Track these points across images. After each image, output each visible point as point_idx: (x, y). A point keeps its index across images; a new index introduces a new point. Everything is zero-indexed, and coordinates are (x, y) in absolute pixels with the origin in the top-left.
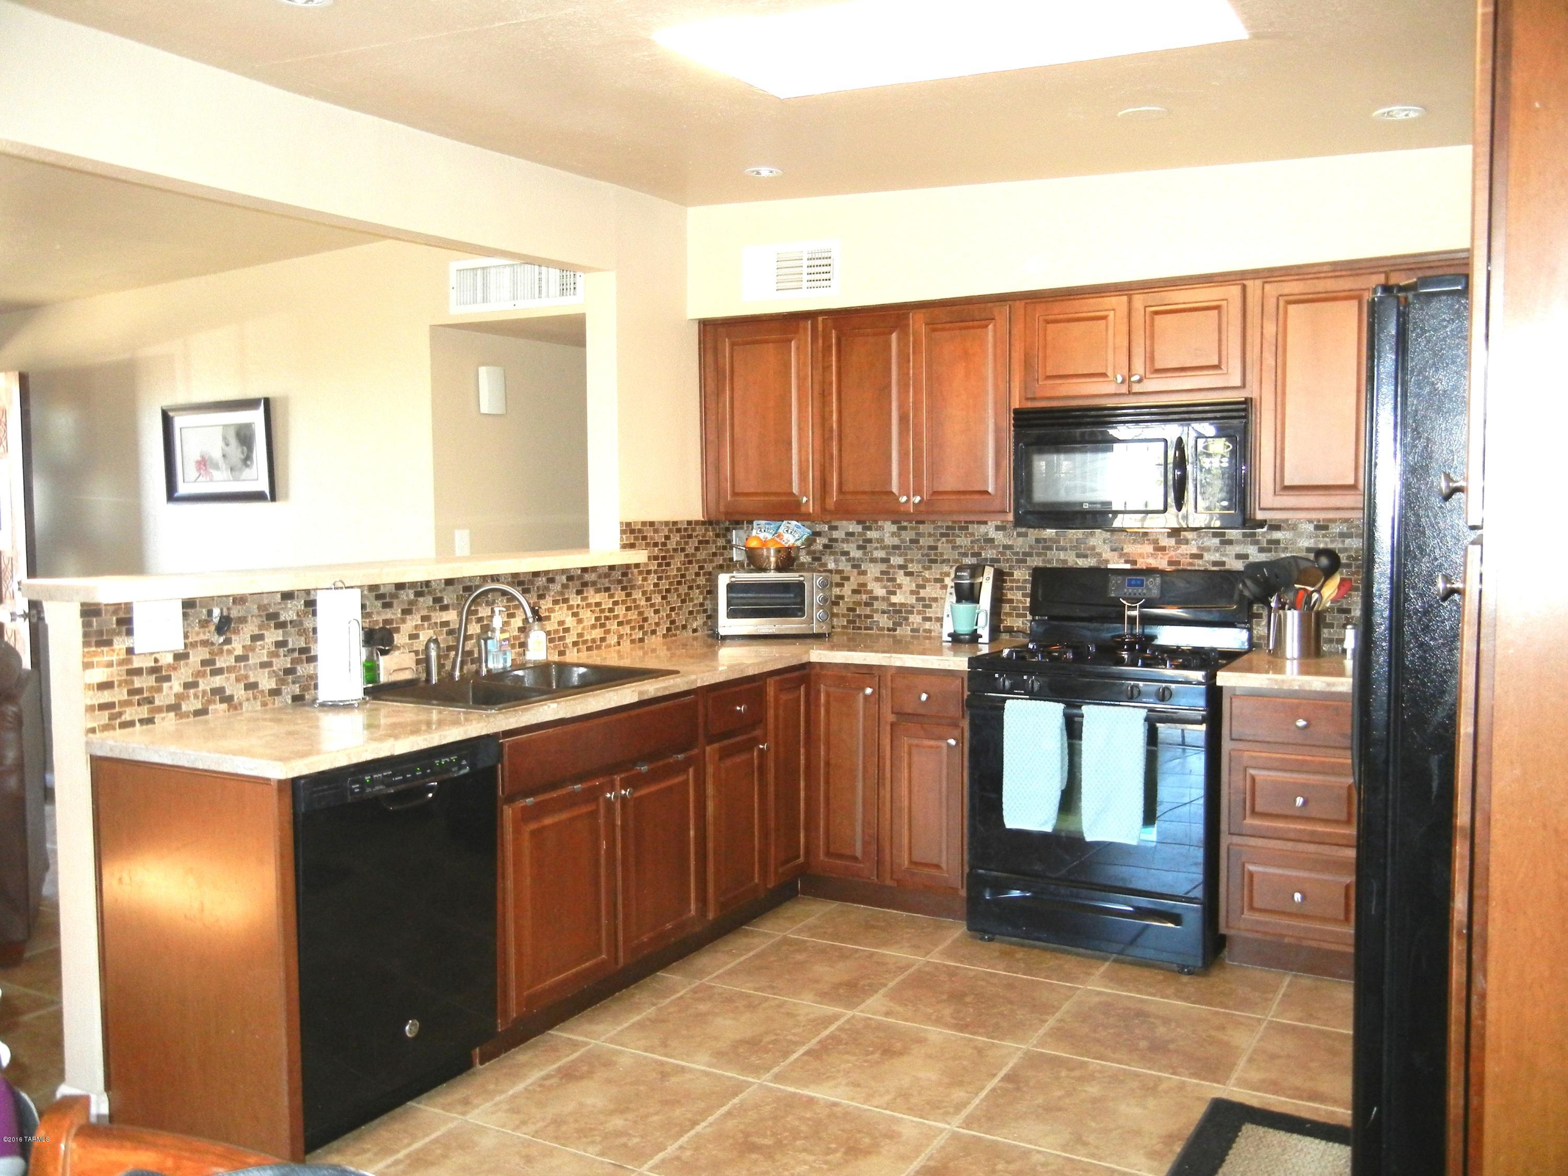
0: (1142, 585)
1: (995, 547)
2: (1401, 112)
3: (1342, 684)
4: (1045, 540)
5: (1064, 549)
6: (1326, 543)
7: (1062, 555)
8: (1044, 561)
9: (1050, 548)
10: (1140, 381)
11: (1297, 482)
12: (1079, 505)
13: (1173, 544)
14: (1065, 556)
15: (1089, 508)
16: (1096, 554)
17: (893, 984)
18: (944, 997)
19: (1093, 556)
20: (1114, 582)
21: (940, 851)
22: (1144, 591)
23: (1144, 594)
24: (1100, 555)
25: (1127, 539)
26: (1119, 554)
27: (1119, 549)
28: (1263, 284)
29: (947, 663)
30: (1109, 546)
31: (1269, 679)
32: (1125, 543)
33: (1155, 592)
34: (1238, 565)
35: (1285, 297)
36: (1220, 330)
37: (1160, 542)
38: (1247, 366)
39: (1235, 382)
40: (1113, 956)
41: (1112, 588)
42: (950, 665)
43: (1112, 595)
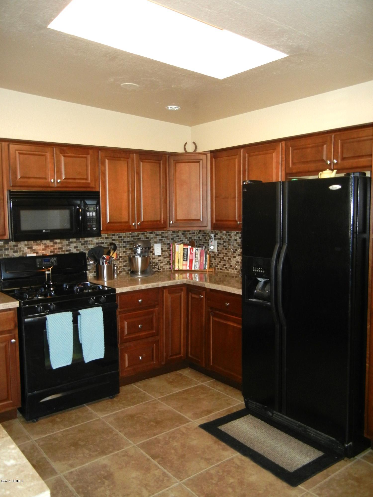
0: (49, 261)
2: (174, 108)
3: (150, 286)
5: (7, 250)
6: (101, 241)
7: (7, 252)
10: (60, 182)
11: (112, 221)
12: (41, 231)
13: (52, 244)
14: (8, 252)
15: (46, 232)
16: (21, 250)
17: (45, 455)
18: (73, 448)
19: (20, 251)
20: (38, 260)
21: (8, 392)
22: (51, 263)
23: (51, 264)
24: (23, 251)
25: (34, 244)
26: (31, 250)
27: (31, 248)
28: (100, 152)
29: (7, 306)
30: (27, 247)
31: (130, 288)
32: (33, 245)
33: (55, 263)
34: (74, 251)
35: (106, 157)
36: (87, 166)
37: (47, 244)
38: (96, 180)
39: (92, 185)
40: (84, 405)
41: (38, 264)
42: (8, 307)
43: (38, 266)
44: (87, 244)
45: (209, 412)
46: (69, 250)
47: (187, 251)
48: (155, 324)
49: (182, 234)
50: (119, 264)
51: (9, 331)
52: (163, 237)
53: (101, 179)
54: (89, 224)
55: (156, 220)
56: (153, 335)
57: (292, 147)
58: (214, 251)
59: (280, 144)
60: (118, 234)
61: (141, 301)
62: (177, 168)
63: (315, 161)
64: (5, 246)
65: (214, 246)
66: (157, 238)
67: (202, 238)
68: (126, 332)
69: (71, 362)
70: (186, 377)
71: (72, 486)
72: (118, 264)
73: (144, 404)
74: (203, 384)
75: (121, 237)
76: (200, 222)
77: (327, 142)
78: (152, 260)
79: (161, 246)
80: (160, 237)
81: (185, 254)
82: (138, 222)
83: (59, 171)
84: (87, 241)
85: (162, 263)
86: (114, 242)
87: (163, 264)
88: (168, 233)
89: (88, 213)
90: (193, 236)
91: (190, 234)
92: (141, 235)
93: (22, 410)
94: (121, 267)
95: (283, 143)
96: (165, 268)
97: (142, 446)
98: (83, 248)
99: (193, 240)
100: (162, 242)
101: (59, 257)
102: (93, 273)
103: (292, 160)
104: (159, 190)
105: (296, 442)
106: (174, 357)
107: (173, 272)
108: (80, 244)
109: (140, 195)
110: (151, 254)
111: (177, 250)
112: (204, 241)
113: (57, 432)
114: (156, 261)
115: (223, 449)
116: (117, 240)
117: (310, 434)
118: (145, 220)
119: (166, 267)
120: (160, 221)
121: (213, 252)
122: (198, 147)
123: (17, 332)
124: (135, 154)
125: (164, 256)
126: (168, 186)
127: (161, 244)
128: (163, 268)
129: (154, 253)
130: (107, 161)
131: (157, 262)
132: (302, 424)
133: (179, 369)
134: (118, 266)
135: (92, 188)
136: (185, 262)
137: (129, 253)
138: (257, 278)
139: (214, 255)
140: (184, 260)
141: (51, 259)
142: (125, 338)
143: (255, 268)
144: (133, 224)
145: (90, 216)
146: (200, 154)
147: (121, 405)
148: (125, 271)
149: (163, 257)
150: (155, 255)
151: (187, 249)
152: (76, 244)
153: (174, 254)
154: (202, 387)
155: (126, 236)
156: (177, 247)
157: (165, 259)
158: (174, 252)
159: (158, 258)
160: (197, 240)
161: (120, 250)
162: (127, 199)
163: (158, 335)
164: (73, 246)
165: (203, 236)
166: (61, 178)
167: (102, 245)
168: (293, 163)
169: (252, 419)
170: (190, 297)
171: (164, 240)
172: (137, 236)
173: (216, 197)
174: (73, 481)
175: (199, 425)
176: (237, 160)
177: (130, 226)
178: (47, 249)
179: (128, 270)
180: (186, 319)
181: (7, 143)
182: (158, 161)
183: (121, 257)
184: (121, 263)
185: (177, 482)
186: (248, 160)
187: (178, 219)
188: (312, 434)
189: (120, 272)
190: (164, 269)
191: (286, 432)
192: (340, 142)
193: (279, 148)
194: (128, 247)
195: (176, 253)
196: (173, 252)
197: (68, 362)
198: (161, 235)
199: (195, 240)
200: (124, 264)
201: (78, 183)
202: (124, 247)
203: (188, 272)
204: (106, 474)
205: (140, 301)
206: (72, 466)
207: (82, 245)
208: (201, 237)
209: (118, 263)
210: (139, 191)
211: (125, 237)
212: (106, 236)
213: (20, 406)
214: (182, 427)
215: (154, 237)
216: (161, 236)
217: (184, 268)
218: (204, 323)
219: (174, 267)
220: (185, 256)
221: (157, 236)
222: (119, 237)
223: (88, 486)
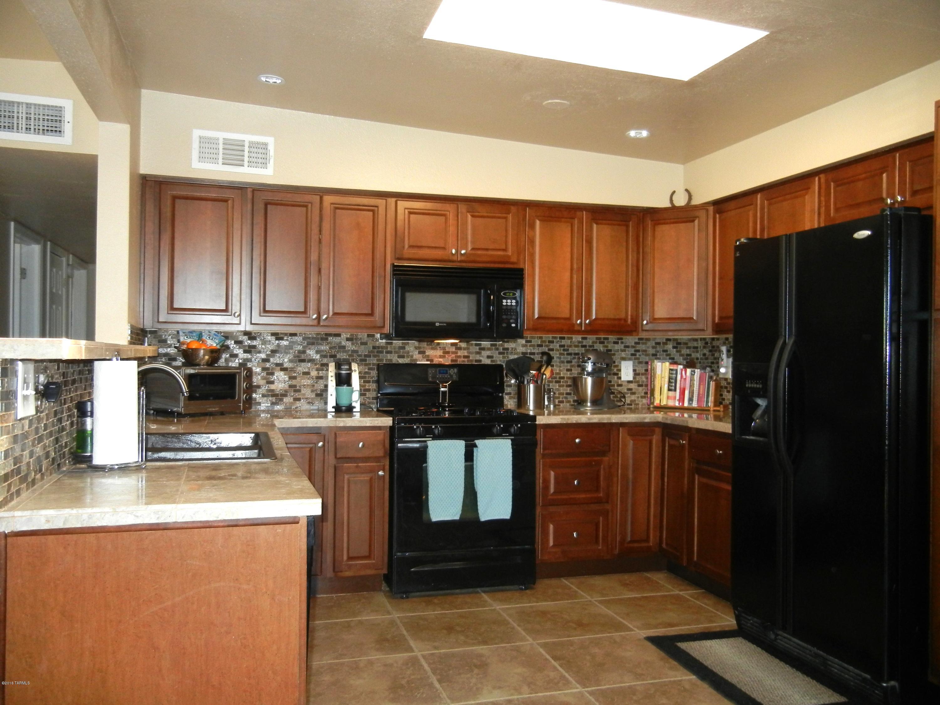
0: (447, 373)
1: (347, 352)
4: (379, 347)
5: (390, 352)
7: (389, 356)
8: (378, 360)
9: (382, 352)
10: (465, 254)
11: (543, 315)
12: (433, 324)
13: (454, 350)
14: (391, 357)
15: (439, 326)
16: (409, 355)
17: (405, 632)
18: (445, 631)
19: (408, 357)
20: (431, 371)
21: (370, 546)
22: (449, 376)
23: (449, 378)
24: (412, 356)
25: (428, 347)
26: (423, 356)
27: (423, 352)
28: (527, 209)
29: (376, 422)
30: (417, 351)
31: (561, 418)
32: (427, 349)
33: (455, 377)
34: (488, 362)
35: (538, 217)
36: (506, 231)
37: (446, 348)
38: (520, 251)
39: (514, 259)
40: (479, 590)
41: (430, 375)
42: (378, 423)
43: (430, 379)
44: (507, 352)
45: (671, 625)
46: (480, 361)
47: (676, 374)
48: (602, 484)
49: (674, 347)
50: (558, 390)
51: (377, 459)
52: (638, 351)
53: (528, 251)
54: (504, 317)
55: (617, 317)
56: (599, 501)
57: (834, 182)
58: (727, 377)
59: (817, 179)
60: (558, 341)
61: (580, 442)
62: (656, 233)
63: (870, 202)
64: (387, 348)
65: (726, 367)
66: (627, 352)
67: (709, 355)
68: (552, 490)
69: (459, 516)
70: (656, 581)
71: (429, 667)
72: (556, 389)
73: (570, 603)
74: (681, 593)
75: (563, 346)
76: (692, 321)
77: (888, 167)
78: (616, 387)
79: (633, 366)
80: (632, 351)
81: (672, 379)
82: (586, 320)
83: (465, 238)
84: (507, 349)
85: (634, 393)
86: (551, 353)
87: (636, 395)
88: (648, 345)
89: (504, 301)
90: (694, 352)
91: (688, 348)
92: (598, 344)
93: (388, 578)
94: (563, 394)
95: (822, 176)
96: (640, 403)
97: (545, 646)
98: (501, 359)
99: (693, 359)
100: (635, 359)
101: (462, 368)
102: (515, 399)
103: (835, 204)
104: (624, 269)
105: (804, 680)
106: (636, 545)
107: (652, 409)
108: (497, 352)
109: (592, 277)
110: (614, 378)
111: (658, 372)
112: (711, 360)
113: (430, 613)
114: (624, 389)
115: (671, 668)
116: (557, 350)
117: (833, 669)
118: (599, 317)
119: (642, 401)
120: (625, 320)
121: (726, 379)
122: (693, 197)
123: (387, 463)
124: (584, 212)
125: (638, 382)
126: (641, 263)
127: (634, 363)
128: (637, 402)
129: (619, 376)
130: (538, 223)
131: (626, 391)
132: (821, 653)
133: (647, 570)
134: (557, 392)
135: (513, 263)
136: (671, 394)
137: (576, 372)
138: (754, 398)
139: (727, 384)
140: (669, 390)
141: (450, 370)
142: (550, 497)
143: (748, 381)
144: (578, 322)
145: (507, 305)
146: (697, 207)
147: (535, 600)
148: (569, 402)
149: (636, 384)
150: (622, 379)
151: (677, 370)
152: (490, 352)
153: (654, 379)
154: (678, 598)
155: (572, 345)
156: (658, 366)
157: (640, 388)
158: (653, 375)
159: (628, 385)
160: (701, 359)
161: (560, 367)
162: (569, 282)
163: (607, 502)
164: (486, 355)
165: (710, 351)
166: (466, 248)
167: (532, 357)
168: (837, 210)
169: (741, 643)
170: (667, 444)
171: (640, 355)
172: (590, 346)
173: (721, 278)
174: (431, 661)
175: (645, 636)
176: (751, 213)
177: (573, 325)
178: (447, 356)
179: (574, 401)
180: (660, 482)
181: (394, 200)
182: (624, 223)
183: (563, 378)
184: (561, 388)
185: (577, 688)
186: (769, 209)
187: (656, 316)
188: (835, 668)
189: (560, 402)
190: (638, 404)
191: (793, 666)
192: (908, 164)
193: (815, 185)
194: (576, 362)
195: (657, 375)
196: (651, 374)
197: (455, 515)
198: (633, 347)
199: (697, 359)
200: (567, 390)
201: (491, 256)
202: (568, 362)
203: (677, 410)
204: (479, 663)
205: (577, 440)
206: (436, 648)
207: (500, 353)
208: (707, 353)
209: (557, 387)
210: (590, 270)
211: (570, 346)
212: (539, 343)
213: (385, 571)
214: (617, 635)
215: (621, 349)
216: (633, 349)
217: (671, 403)
218: (686, 486)
219: (652, 401)
220: (672, 383)
221: (627, 349)
222: (561, 346)
223: (449, 670)
